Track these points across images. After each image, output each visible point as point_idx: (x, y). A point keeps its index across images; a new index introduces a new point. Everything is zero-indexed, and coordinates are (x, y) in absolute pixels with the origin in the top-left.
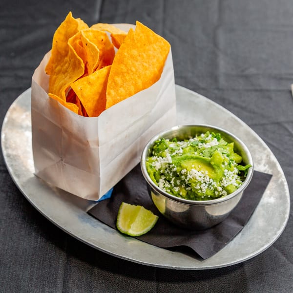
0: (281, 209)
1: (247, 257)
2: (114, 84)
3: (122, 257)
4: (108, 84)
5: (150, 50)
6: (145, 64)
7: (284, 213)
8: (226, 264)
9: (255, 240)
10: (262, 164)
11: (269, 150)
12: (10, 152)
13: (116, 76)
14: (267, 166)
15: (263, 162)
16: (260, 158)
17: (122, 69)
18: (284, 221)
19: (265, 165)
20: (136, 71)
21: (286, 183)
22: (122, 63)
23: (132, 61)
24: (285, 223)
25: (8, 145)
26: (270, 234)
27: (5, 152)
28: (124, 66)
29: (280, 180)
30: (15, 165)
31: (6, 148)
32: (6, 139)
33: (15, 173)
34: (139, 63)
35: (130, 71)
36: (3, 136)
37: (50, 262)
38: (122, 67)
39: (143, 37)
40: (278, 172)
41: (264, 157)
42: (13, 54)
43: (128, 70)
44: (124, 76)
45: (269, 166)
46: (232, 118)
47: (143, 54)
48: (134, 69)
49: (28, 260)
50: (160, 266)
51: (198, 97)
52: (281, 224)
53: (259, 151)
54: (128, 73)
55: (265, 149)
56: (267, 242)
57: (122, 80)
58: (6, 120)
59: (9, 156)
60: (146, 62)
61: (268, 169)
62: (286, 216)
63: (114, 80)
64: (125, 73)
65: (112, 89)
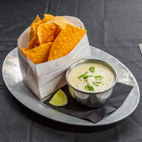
0: (136, 98)
1: (119, 119)
2: (53, 54)
3: (60, 121)
4: (50, 54)
5: (74, 36)
6: (70, 44)
7: (137, 99)
8: (109, 123)
9: (123, 112)
10: (127, 79)
11: (130, 72)
12: (6, 76)
13: (54, 50)
14: (129, 79)
15: (127, 77)
16: (126, 76)
17: (57, 47)
18: (137, 103)
19: (128, 79)
20: (65, 48)
21: (138, 86)
22: (58, 44)
23: (63, 43)
24: (137, 104)
25: (5, 73)
26: (130, 109)
27: (4, 77)
28: (58, 45)
29: (135, 85)
30: (9, 82)
31: (5, 75)
32: (5, 71)
33: (9, 86)
34: (67, 44)
35: (61, 48)
36: (3, 69)
37: (23, 129)
39: (70, 30)
40: (134, 81)
41: (128, 75)
42: (5, 35)
43: (60, 48)
44: (58, 50)
45: (130, 79)
46: (113, 58)
47: (70, 38)
48: (63, 47)
49: (13, 128)
50: (78, 125)
51: (96, 49)
52: (136, 104)
53: (125, 73)
54: (60, 49)
55: (128, 71)
56: (129, 112)
57: (57, 52)
58: (4, 62)
59: (6, 78)
60: (70, 43)
61: (129, 81)
62: (138, 101)
63: (53, 52)
64: (59, 49)
65: (51, 57)
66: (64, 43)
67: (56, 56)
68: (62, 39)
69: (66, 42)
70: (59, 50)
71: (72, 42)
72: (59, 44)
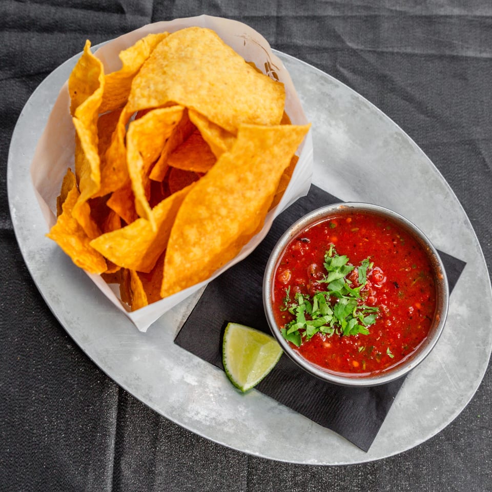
2: (181, 240)
4: (171, 241)
5: (264, 162)
6: (248, 194)
13: (187, 227)
17: (199, 214)
20: (229, 213)
22: (201, 204)
23: (221, 197)
28: (204, 208)
34: (236, 196)
35: (215, 216)
38: (200, 211)
39: (252, 146)
43: (211, 215)
44: (204, 225)
47: (248, 174)
48: (223, 211)
54: (212, 219)
57: (199, 232)
60: (251, 189)
63: (182, 233)
64: (205, 219)
65: (177, 250)
66: (224, 197)
67: (194, 245)
68: (218, 183)
69: (232, 192)
70: (205, 223)
71: (257, 186)
72: (207, 203)
